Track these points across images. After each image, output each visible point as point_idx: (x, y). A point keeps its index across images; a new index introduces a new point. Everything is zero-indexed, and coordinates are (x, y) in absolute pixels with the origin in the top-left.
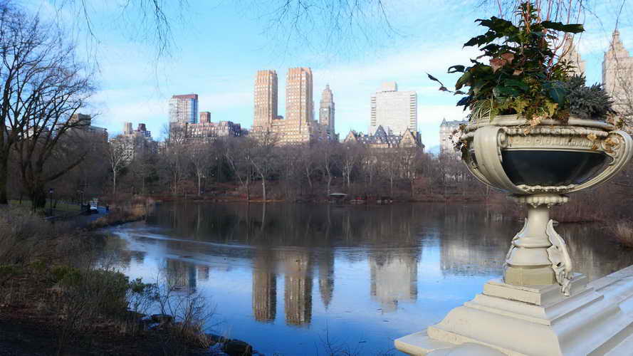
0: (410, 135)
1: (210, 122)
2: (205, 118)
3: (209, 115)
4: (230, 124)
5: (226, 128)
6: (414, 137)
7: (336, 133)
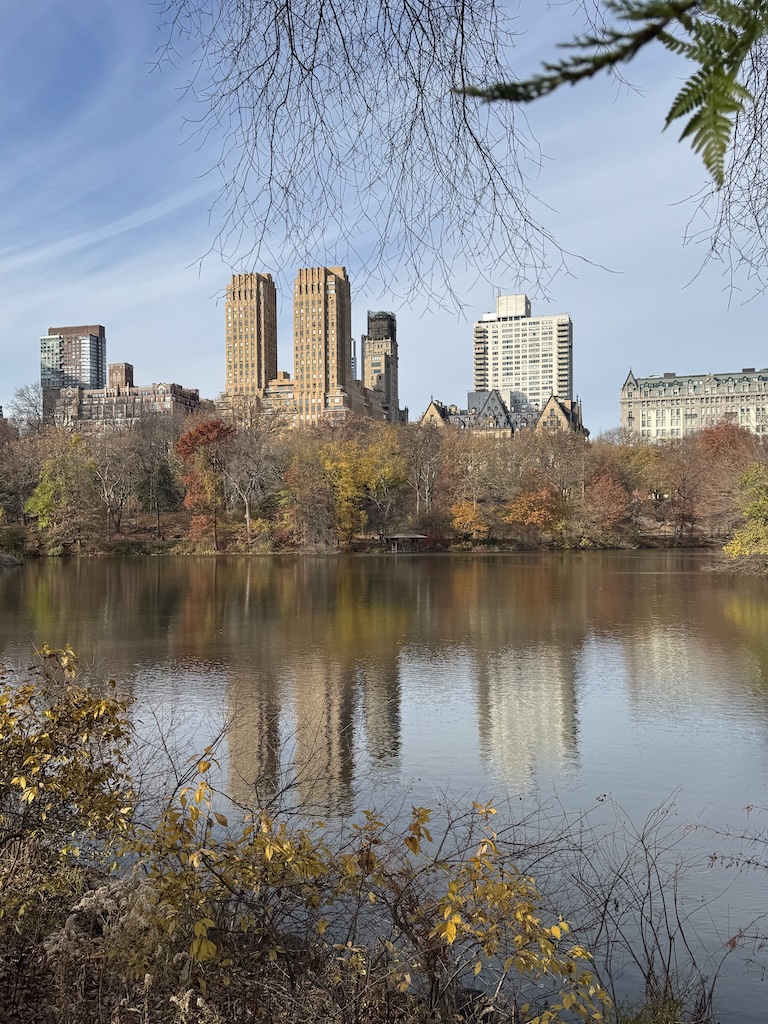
0: (558, 411)
1: (131, 385)
2: (120, 378)
3: (129, 371)
4: (176, 390)
5: (168, 399)
6: (566, 414)
7: (402, 408)
